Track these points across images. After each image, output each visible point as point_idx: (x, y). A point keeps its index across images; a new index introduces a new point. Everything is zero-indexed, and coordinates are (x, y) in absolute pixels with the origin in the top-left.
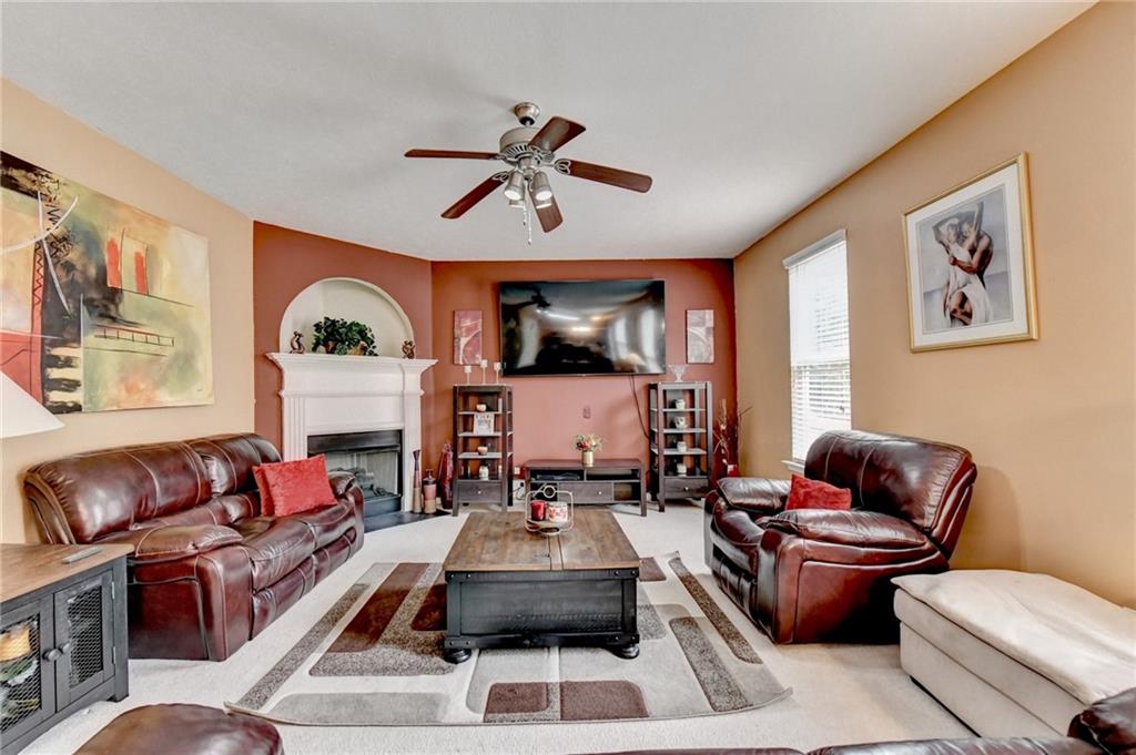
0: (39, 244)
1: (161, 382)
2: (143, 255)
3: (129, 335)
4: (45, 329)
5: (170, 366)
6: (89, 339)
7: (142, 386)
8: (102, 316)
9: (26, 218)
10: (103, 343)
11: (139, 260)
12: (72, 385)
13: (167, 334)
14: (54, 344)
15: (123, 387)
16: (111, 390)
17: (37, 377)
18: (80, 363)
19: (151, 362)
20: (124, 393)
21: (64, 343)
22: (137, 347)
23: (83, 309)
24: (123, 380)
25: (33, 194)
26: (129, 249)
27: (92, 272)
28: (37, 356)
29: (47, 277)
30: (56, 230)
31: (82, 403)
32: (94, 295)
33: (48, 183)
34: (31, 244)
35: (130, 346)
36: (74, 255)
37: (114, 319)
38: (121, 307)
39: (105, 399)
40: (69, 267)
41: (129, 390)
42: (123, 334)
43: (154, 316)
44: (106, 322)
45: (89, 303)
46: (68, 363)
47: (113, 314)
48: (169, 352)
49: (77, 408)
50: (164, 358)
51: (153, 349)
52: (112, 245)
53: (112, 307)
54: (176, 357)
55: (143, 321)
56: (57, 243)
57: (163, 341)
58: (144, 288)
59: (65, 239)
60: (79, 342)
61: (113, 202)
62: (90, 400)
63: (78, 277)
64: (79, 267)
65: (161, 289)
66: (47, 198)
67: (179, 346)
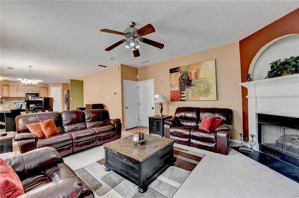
0: (179, 77)
1: (201, 95)
2: (196, 71)
3: (193, 87)
4: (181, 89)
5: (203, 92)
6: (187, 89)
7: (196, 96)
8: (189, 85)
9: (178, 75)
10: (189, 90)
11: (195, 73)
12: (184, 97)
13: (202, 86)
14: (182, 91)
15: (192, 97)
16: (190, 97)
17: (180, 96)
18: (185, 93)
19: (198, 92)
20: (192, 98)
21: (183, 91)
22: (195, 89)
23: (186, 85)
24: (192, 95)
25: (178, 71)
26: (193, 72)
27: (187, 78)
28: (180, 93)
29: (181, 82)
30: (181, 75)
31: (186, 99)
32: (187, 82)
33: (180, 68)
34: (178, 78)
35: (194, 89)
36: (184, 77)
37: (191, 85)
38: (192, 83)
39: (189, 99)
40: (183, 79)
41: (194, 97)
42: (192, 87)
43: (198, 83)
44: (189, 86)
45: (186, 84)
46: (184, 93)
47: (190, 84)
48: (203, 89)
49: (185, 100)
50: (201, 91)
51: (198, 89)
52: (190, 72)
53: (190, 83)
54: (205, 90)
55: (197, 84)
56: (181, 76)
57: (201, 87)
58: (196, 77)
59: (183, 75)
60: (185, 90)
61: (190, 65)
62: (187, 99)
63: (185, 80)
64: (185, 79)
65: (201, 76)
66: (180, 71)
67: (206, 87)
